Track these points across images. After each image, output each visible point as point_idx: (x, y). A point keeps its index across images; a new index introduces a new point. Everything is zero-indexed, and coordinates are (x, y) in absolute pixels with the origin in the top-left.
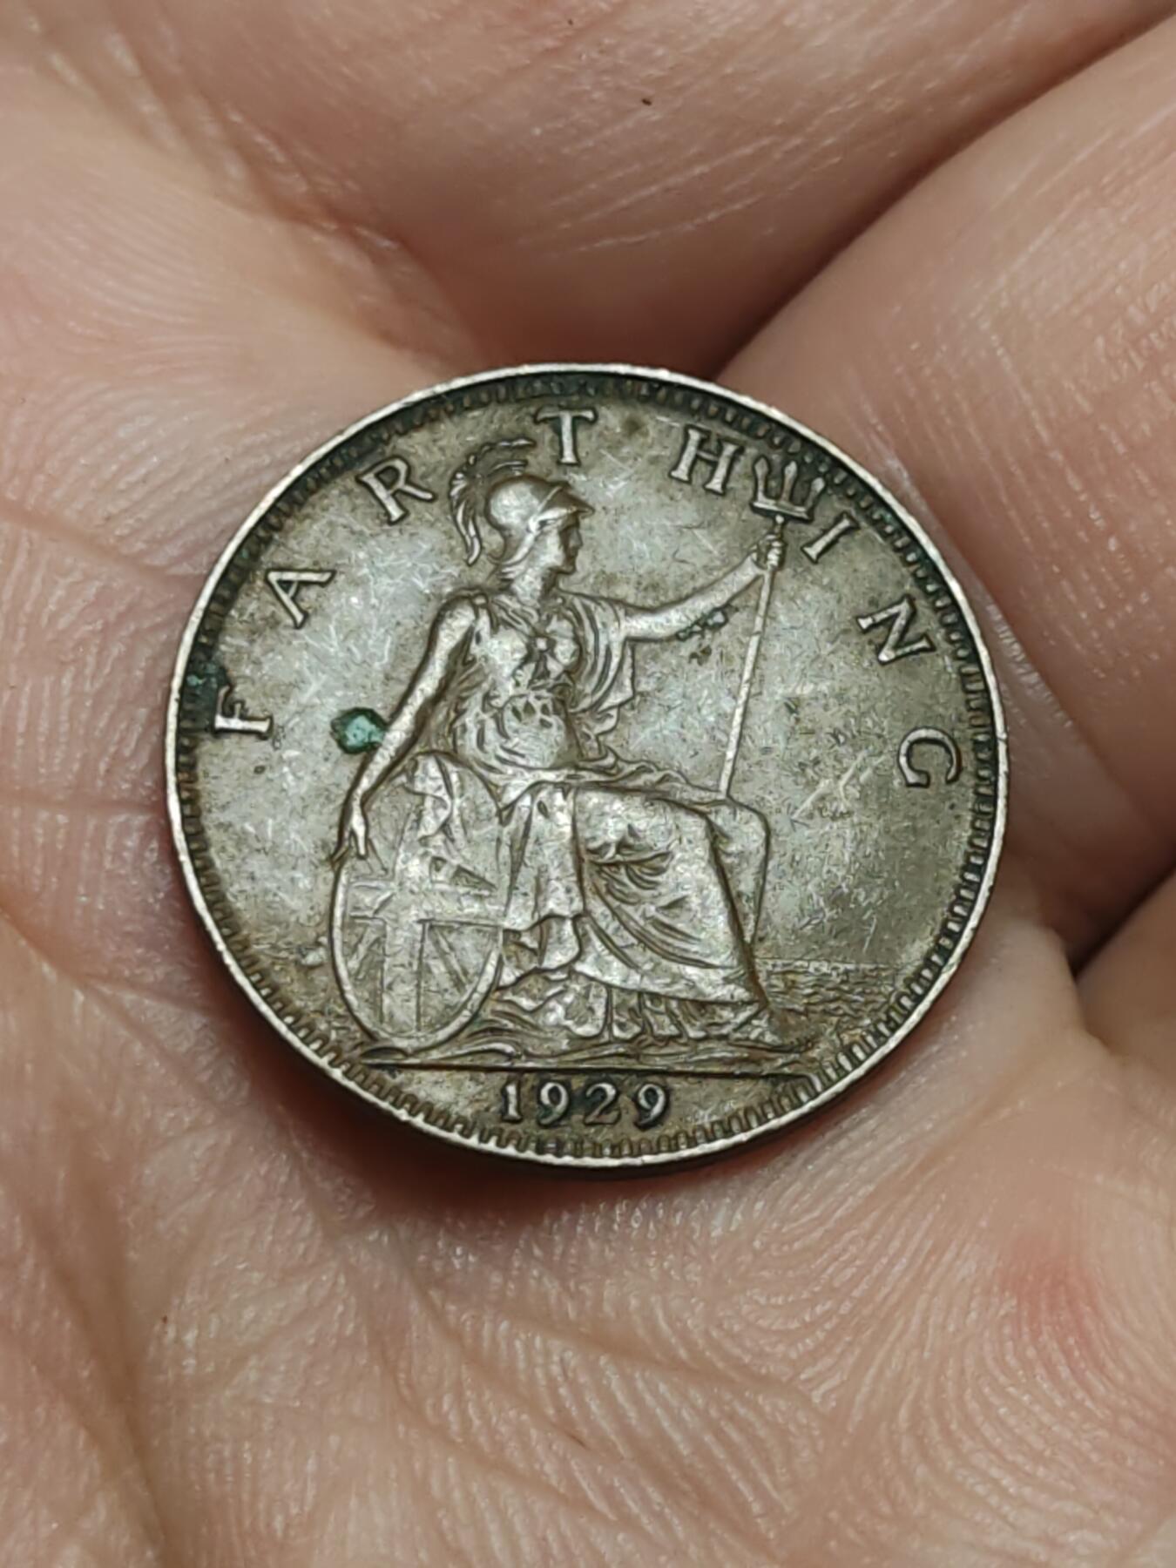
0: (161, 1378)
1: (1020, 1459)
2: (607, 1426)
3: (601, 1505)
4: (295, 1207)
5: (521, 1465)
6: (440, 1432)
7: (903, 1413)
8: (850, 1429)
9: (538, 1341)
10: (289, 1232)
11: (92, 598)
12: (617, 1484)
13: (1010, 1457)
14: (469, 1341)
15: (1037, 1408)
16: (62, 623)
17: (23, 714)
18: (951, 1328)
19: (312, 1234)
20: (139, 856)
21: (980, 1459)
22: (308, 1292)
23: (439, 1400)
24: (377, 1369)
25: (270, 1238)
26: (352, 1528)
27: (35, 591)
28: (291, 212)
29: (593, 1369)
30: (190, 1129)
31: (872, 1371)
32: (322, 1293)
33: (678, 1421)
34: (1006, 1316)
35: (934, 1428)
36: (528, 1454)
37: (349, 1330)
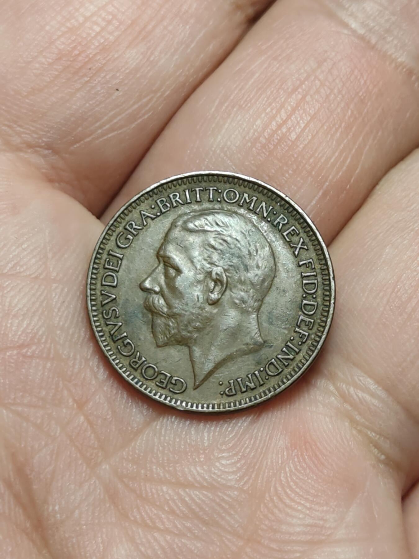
5: (162, 527)
6: (135, 521)
10: (79, 471)
14: (138, 492)
22: (88, 487)
23: (133, 512)
24: (112, 507)
25: (74, 474)
32: (92, 487)
36: (163, 523)
37: (102, 497)
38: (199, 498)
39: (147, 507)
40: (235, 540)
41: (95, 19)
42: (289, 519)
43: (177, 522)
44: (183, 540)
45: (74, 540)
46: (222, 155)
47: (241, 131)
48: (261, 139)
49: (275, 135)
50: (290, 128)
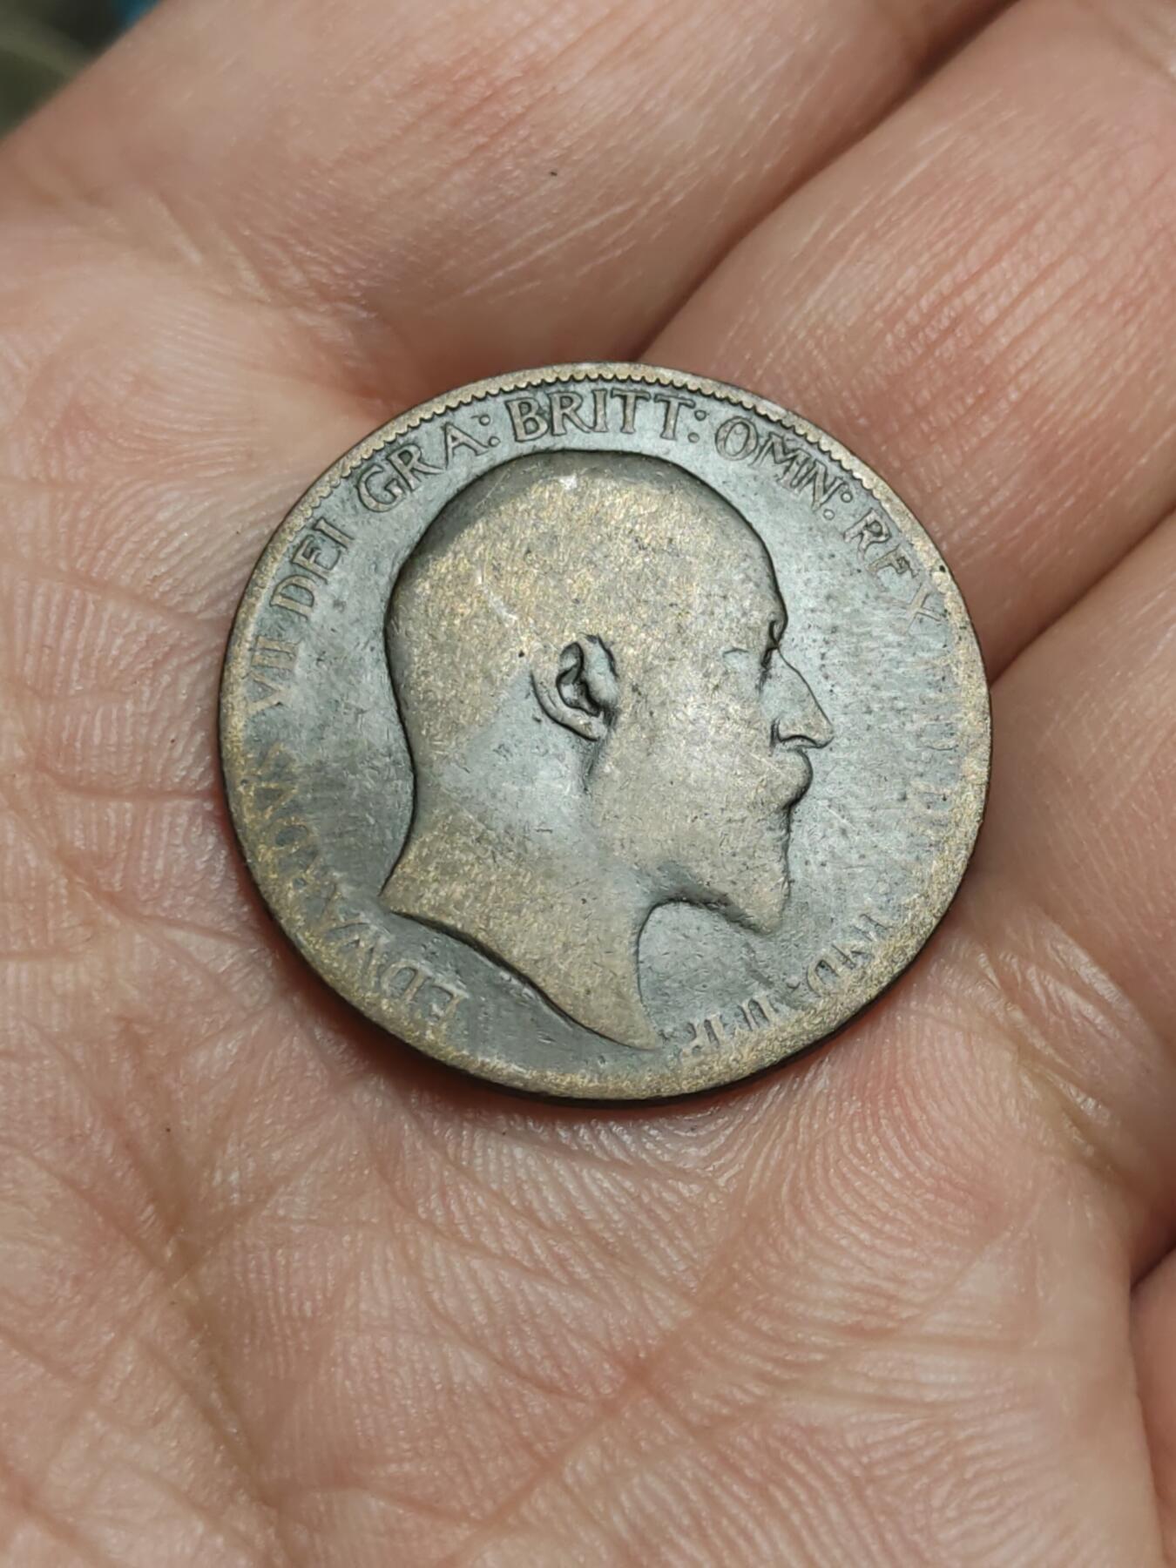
0: (213, 1210)
1: (871, 1218)
2: (561, 1213)
3: (558, 1275)
6: (429, 1224)
7: (785, 1189)
8: (747, 1203)
11: (144, 644)
13: (864, 1218)
14: (451, 1151)
15: (882, 1181)
16: (123, 664)
18: (816, 1126)
19: (321, 1089)
21: (843, 1221)
23: (428, 1199)
24: (377, 1181)
26: (363, 1306)
29: (548, 1169)
30: (224, 1029)
31: (760, 1162)
34: (853, 1115)
35: (808, 1198)
36: (499, 1237)
38: (601, 1188)
40: (671, 1303)
42: (814, 1266)
43: (534, 1240)
44: (540, 1288)
45: (265, 1256)
46: (810, 344)
48: (910, 313)
49: (946, 309)
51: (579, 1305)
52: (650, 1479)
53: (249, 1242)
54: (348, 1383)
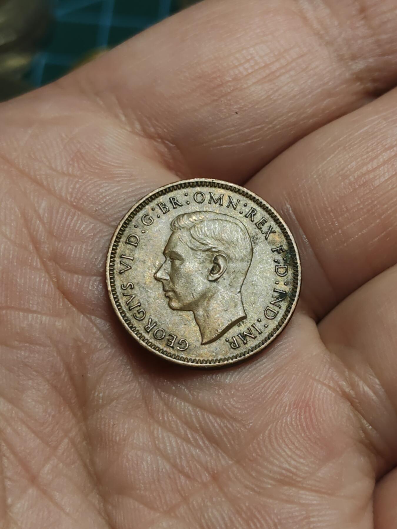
0: (93, 404)
1: (292, 448)
4: (128, 368)
9: (183, 404)
10: (126, 373)
11: (91, 228)
12: (198, 438)
14: (166, 401)
16: (84, 233)
17: (73, 253)
19: (131, 374)
20: (98, 287)
22: (129, 386)
23: (158, 414)
24: (143, 406)
25: (121, 374)
26: (135, 441)
27: (78, 225)
28: (150, 137)
29: (195, 411)
32: (132, 388)
33: (214, 426)
37: (138, 396)
39: (170, 414)
40: (227, 458)
41: (237, 55)
43: (188, 431)
44: (189, 446)
45: (107, 421)
46: (317, 180)
47: (338, 166)
48: (351, 177)
49: (363, 178)
50: (376, 176)
51: (199, 453)
52: (214, 511)
53: (103, 416)
54: (127, 464)
